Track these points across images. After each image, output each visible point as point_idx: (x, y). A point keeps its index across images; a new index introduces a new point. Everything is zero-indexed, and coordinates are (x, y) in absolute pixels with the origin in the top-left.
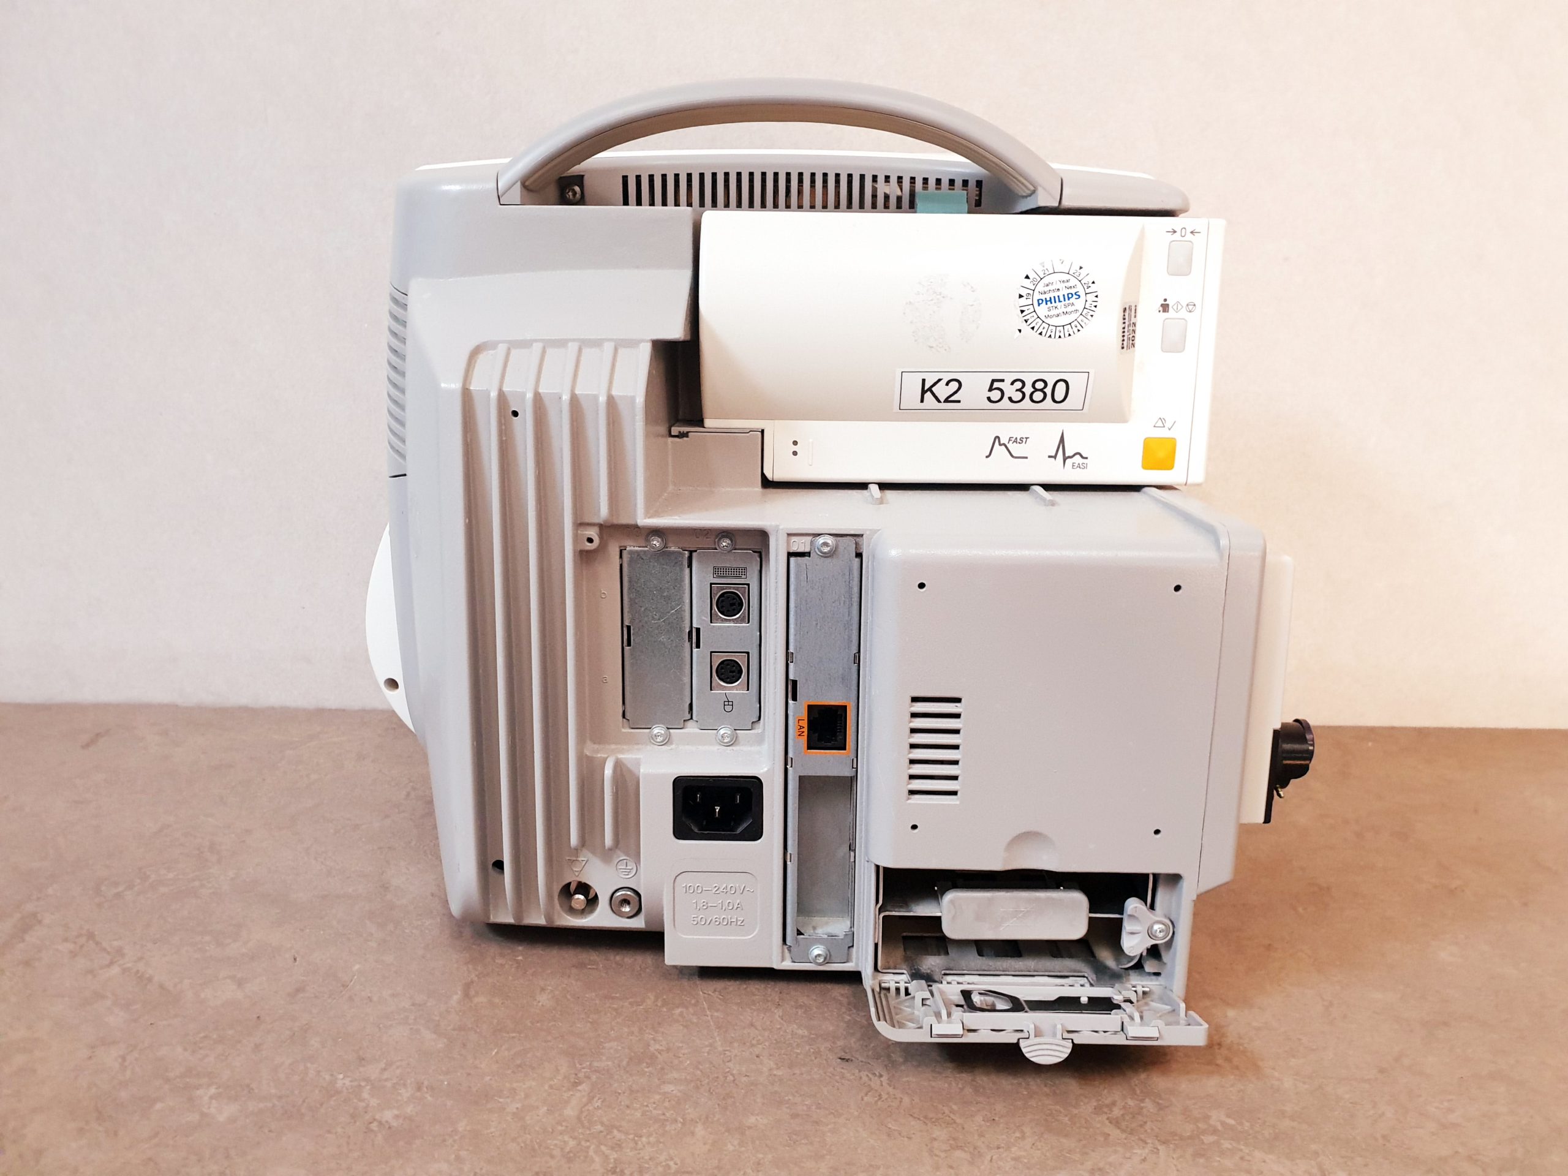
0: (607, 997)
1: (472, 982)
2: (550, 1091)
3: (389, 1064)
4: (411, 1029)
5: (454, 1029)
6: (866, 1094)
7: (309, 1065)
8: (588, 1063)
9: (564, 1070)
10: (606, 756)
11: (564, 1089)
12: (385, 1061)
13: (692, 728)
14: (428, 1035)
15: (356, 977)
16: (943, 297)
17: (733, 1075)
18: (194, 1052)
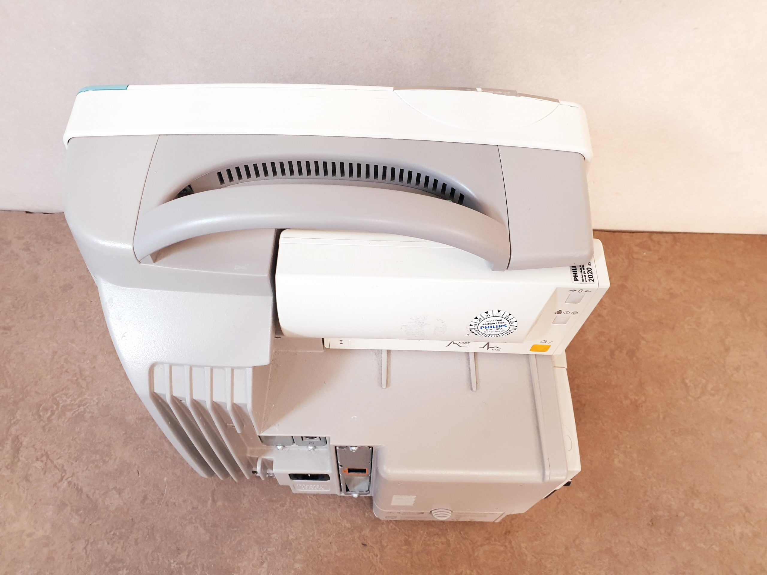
0: (271, 501)
1: (215, 490)
2: (253, 568)
3: (190, 552)
4: (194, 526)
5: (211, 526)
6: (371, 568)
7: (159, 554)
8: (266, 549)
9: (257, 554)
10: (257, 457)
11: (258, 567)
12: (187, 550)
13: (294, 445)
14: (202, 531)
15: (166, 487)
16: (425, 324)
17: (321, 556)
18: (112, 545)
